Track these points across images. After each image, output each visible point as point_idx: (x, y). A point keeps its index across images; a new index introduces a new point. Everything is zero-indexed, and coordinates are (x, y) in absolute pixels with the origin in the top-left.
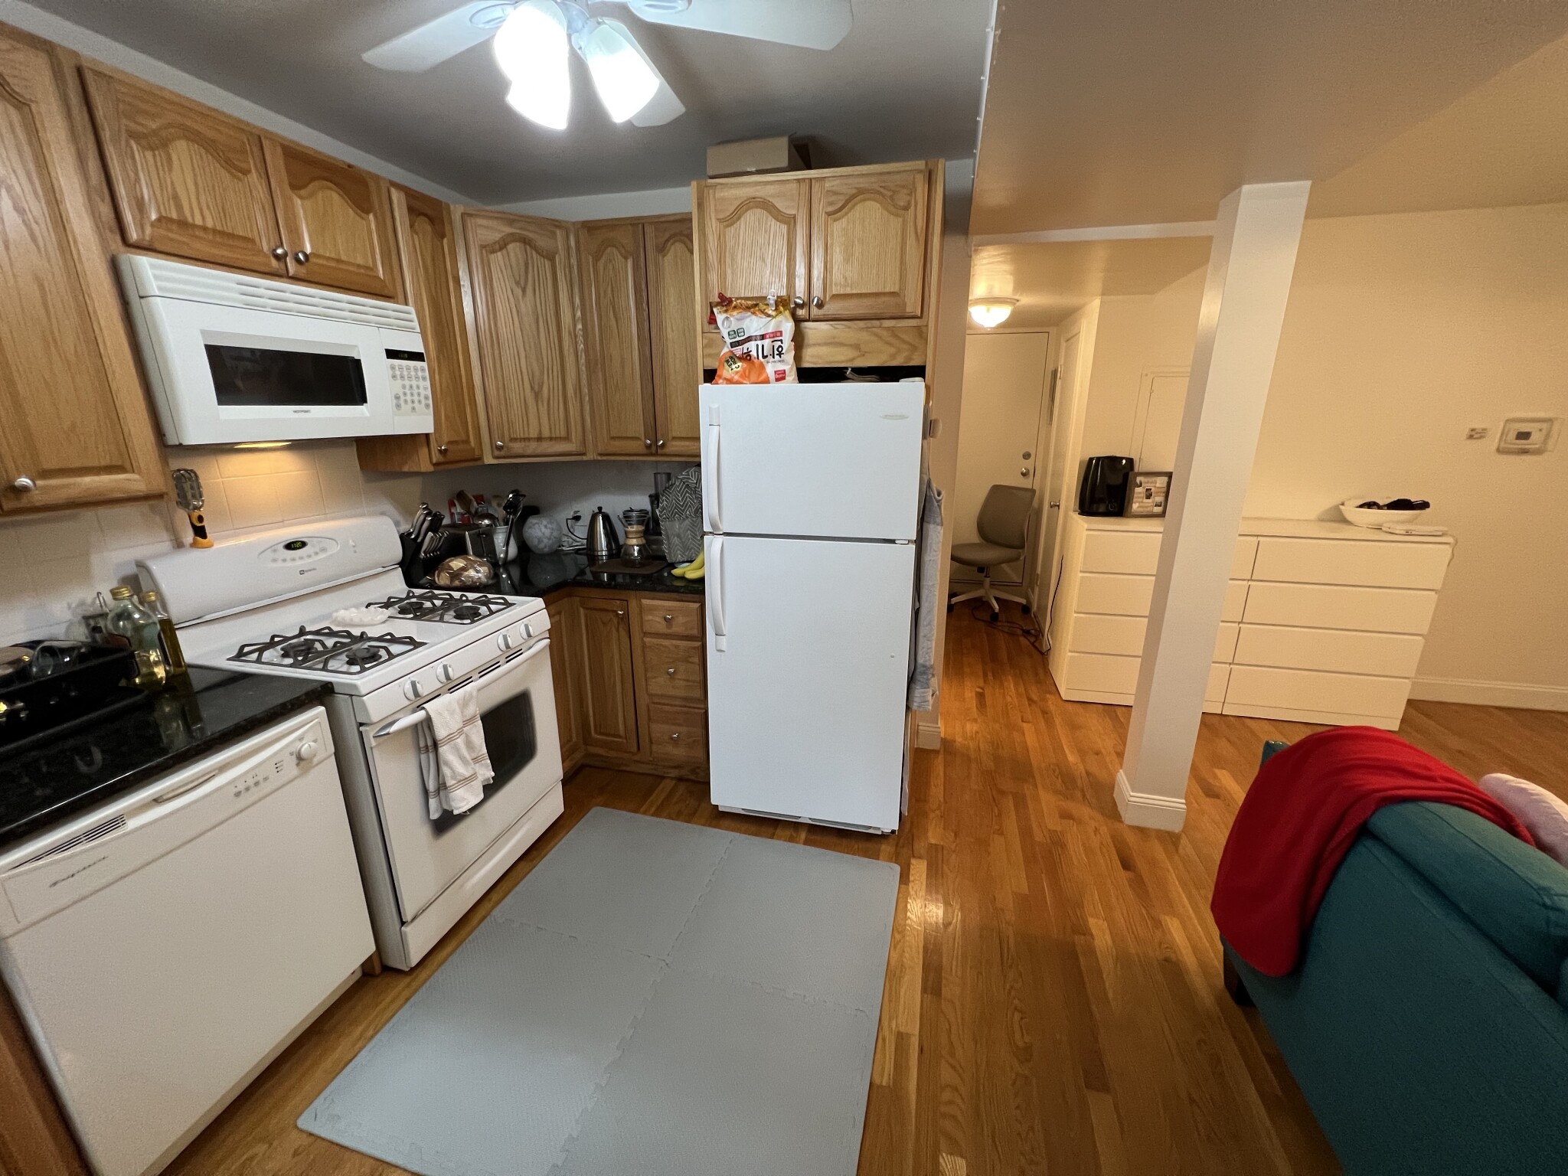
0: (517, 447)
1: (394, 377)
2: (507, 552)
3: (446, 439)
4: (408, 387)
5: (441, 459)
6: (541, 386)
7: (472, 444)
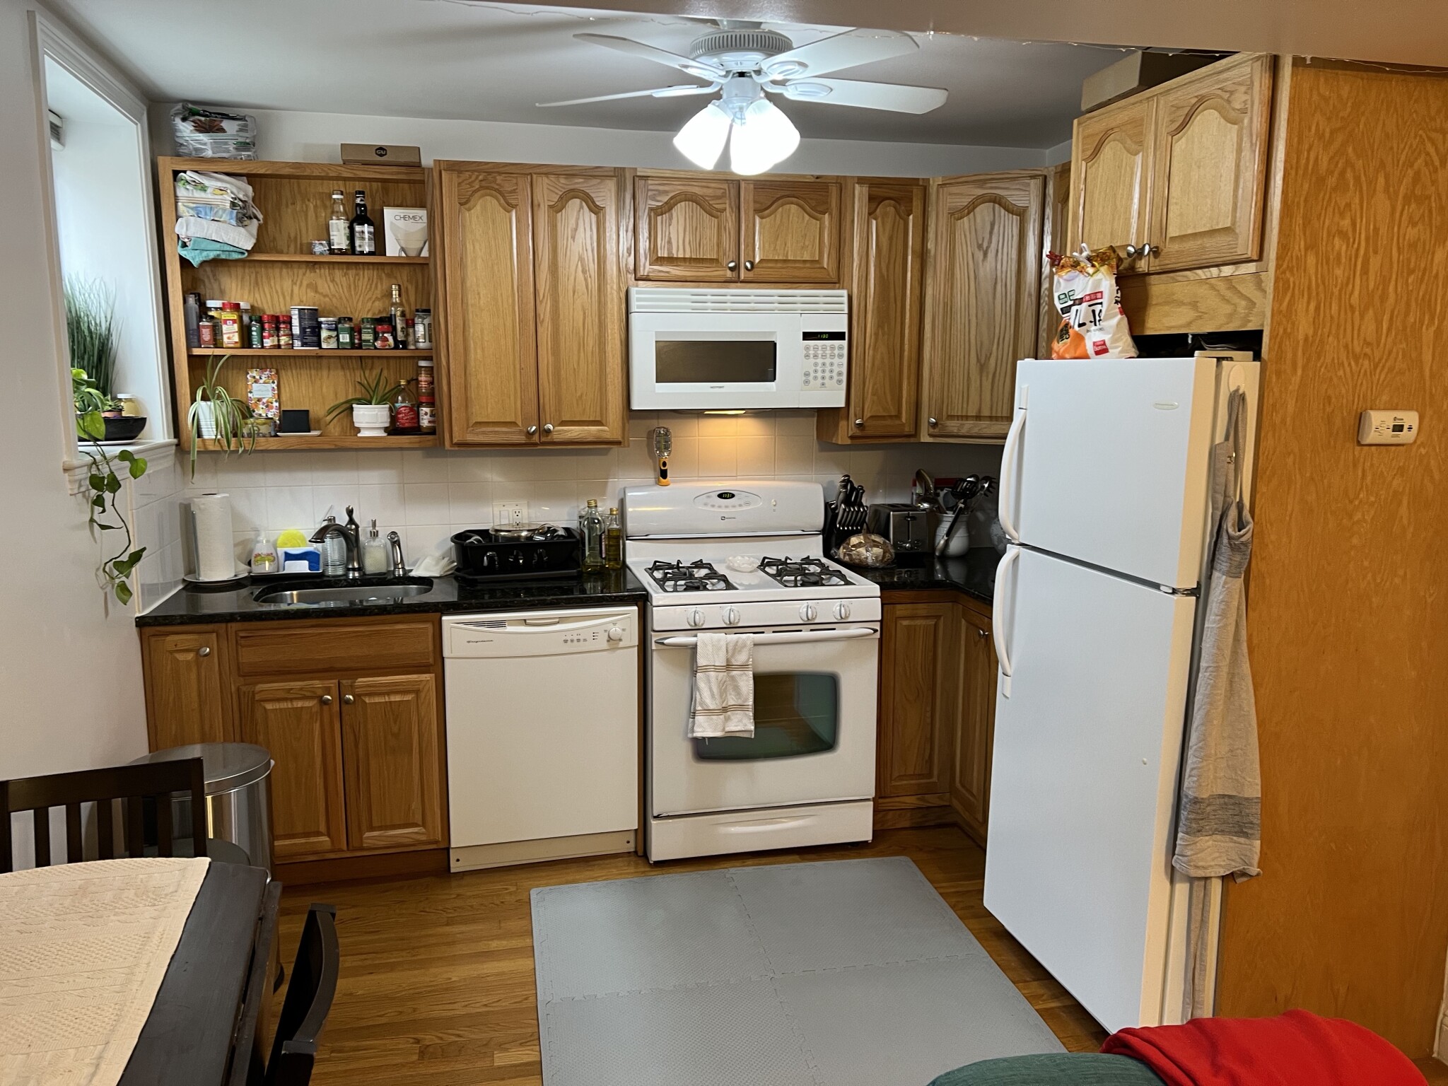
0: (953, 426)
1: (807, 356)
2: (947, 544)
3: (867, 414)
4: (820, 365)
5: (858, 433)
6: (988, 358)
7: (904, 420)
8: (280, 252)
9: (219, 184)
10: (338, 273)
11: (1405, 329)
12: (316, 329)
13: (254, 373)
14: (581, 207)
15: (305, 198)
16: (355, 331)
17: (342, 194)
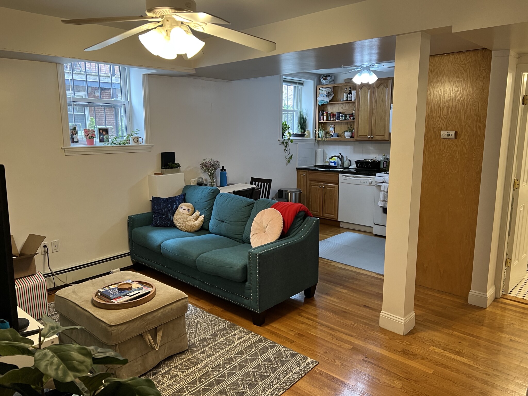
8: (337, 101)
9: (325, 90)
10: (346, 104)
11: (455, 111)
12: (339, 117)
13: (331, 126)
14: (383, 87)
15: (342, 90)
16: (346, 117)
17: (347, 88)
